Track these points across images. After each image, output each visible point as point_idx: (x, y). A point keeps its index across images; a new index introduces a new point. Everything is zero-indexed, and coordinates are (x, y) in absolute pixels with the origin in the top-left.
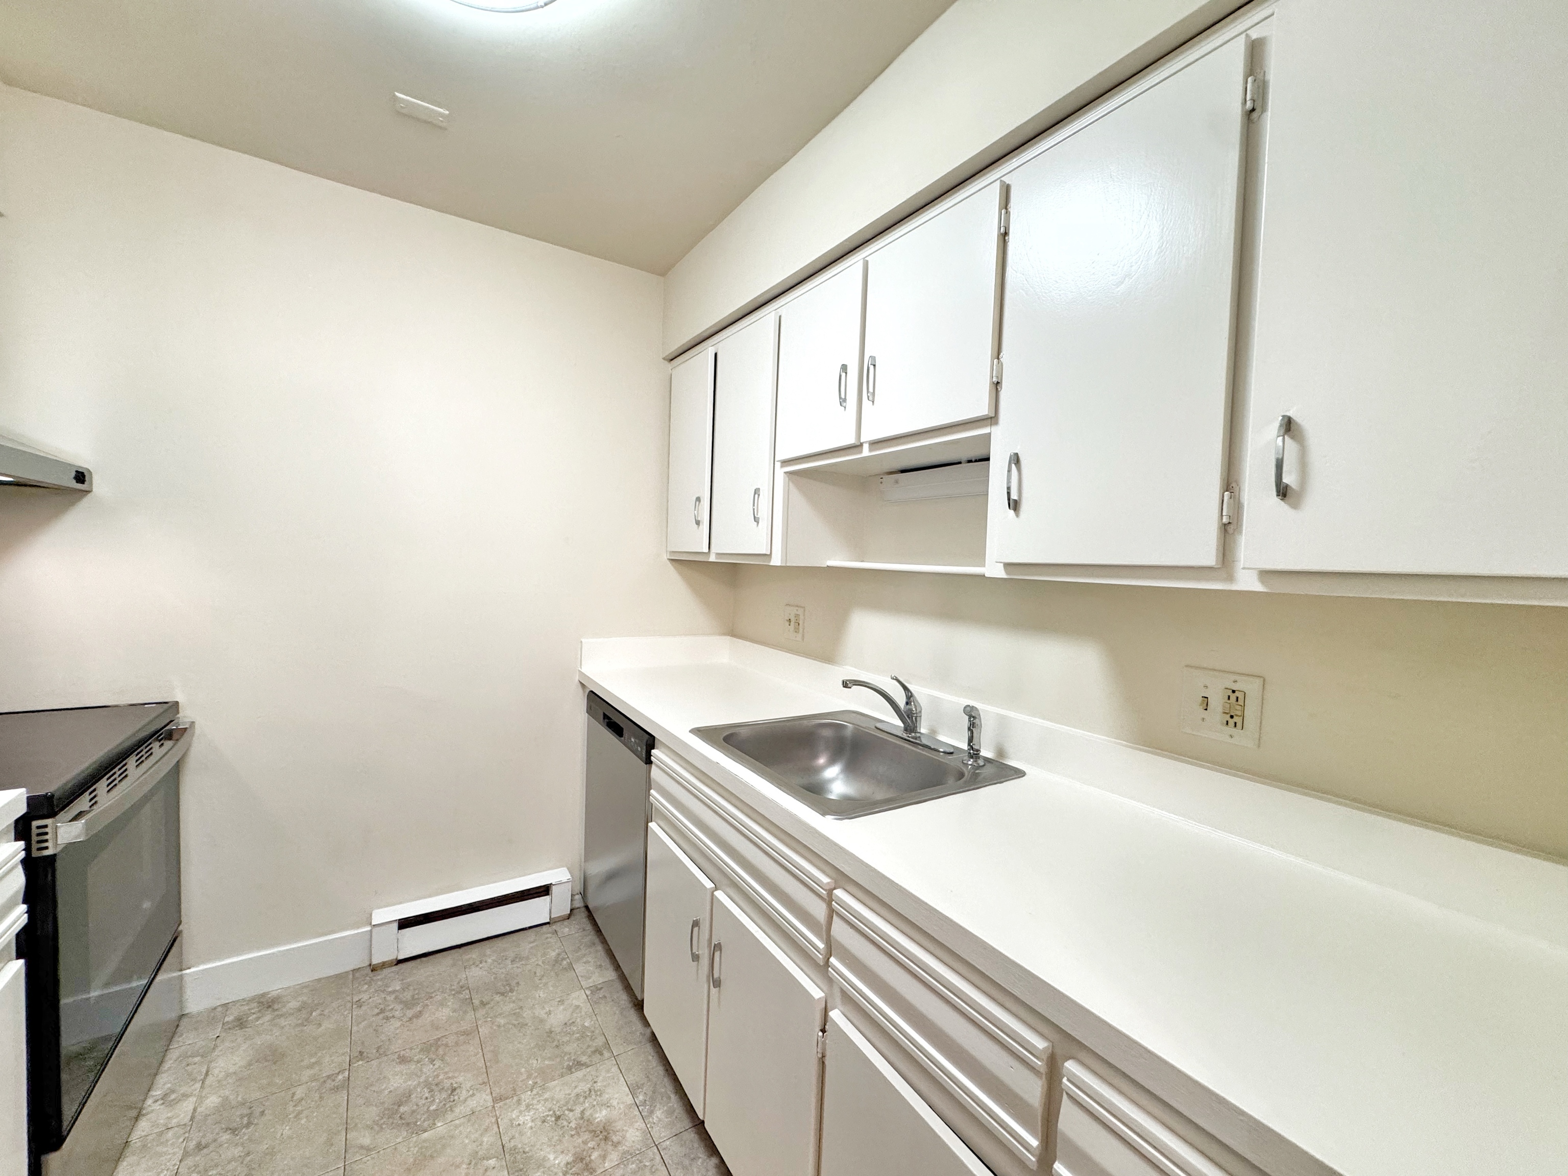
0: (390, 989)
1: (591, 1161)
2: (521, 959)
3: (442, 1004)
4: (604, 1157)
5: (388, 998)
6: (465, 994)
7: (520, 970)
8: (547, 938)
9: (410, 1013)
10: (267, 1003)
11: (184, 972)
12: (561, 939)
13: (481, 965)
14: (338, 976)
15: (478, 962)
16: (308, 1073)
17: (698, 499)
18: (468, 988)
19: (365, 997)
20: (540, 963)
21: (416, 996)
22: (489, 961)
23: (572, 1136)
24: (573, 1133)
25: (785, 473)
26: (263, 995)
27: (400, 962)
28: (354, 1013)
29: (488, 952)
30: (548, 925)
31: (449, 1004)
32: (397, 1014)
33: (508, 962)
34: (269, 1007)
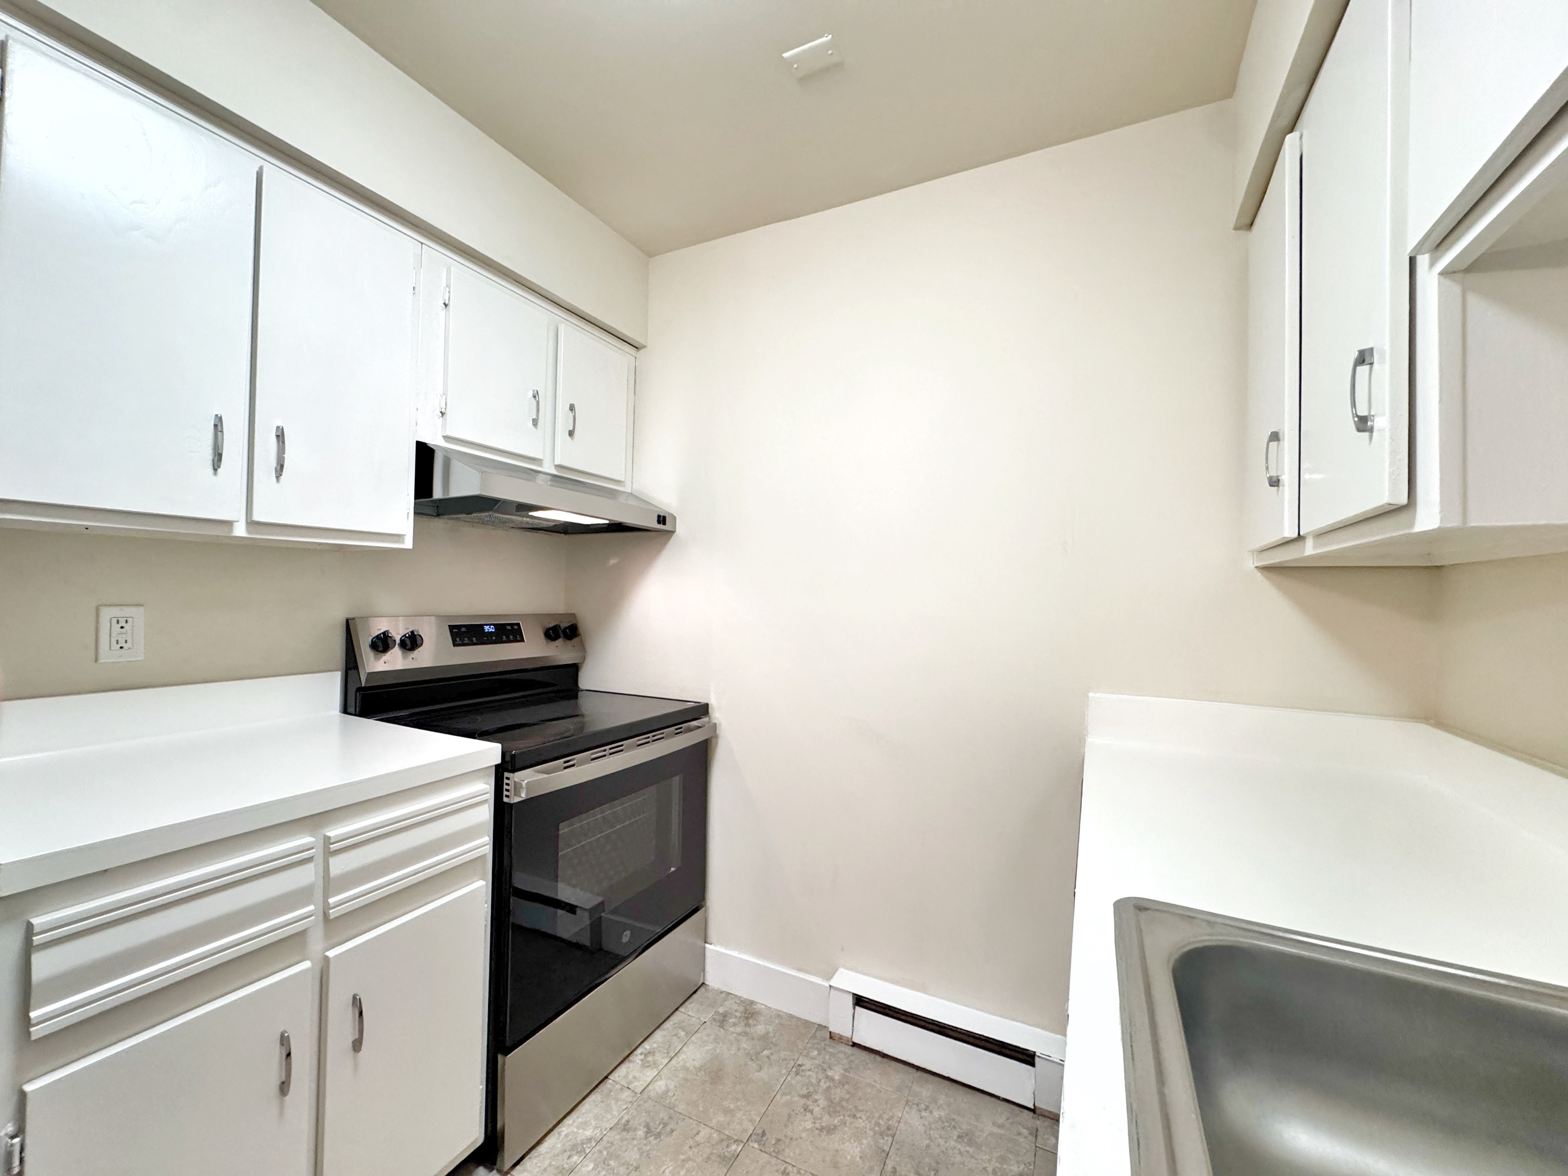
0: (830, 1073)
2: (971, 1142)
3: (858, 1135)
5: (822, 1084)
6: (885, 1143)
7: (958, 1159)
8: (1019, 1134)
9: (826, 1120)
10: (750, 1012)
12: (1040, 1152)
13: (924, 1114)
14: (807, 1024)
15: (923, 1106)
16: (721, 1118)
17: (1275, 437)
18: (893, 1136)
19: (808, 1064)
20: (990, 1169)
21: (844, 1103)
22: (936, 1114)
25: (1443, 274)
26: (752, 1003)
27: (854, 1045)
28: (789, 1078)
29: (942, 1100)
30: (1031, 1114)
31: (865, 1142)
32: (816, 1110)
33: (955, 1134)
34: (747, 1018)
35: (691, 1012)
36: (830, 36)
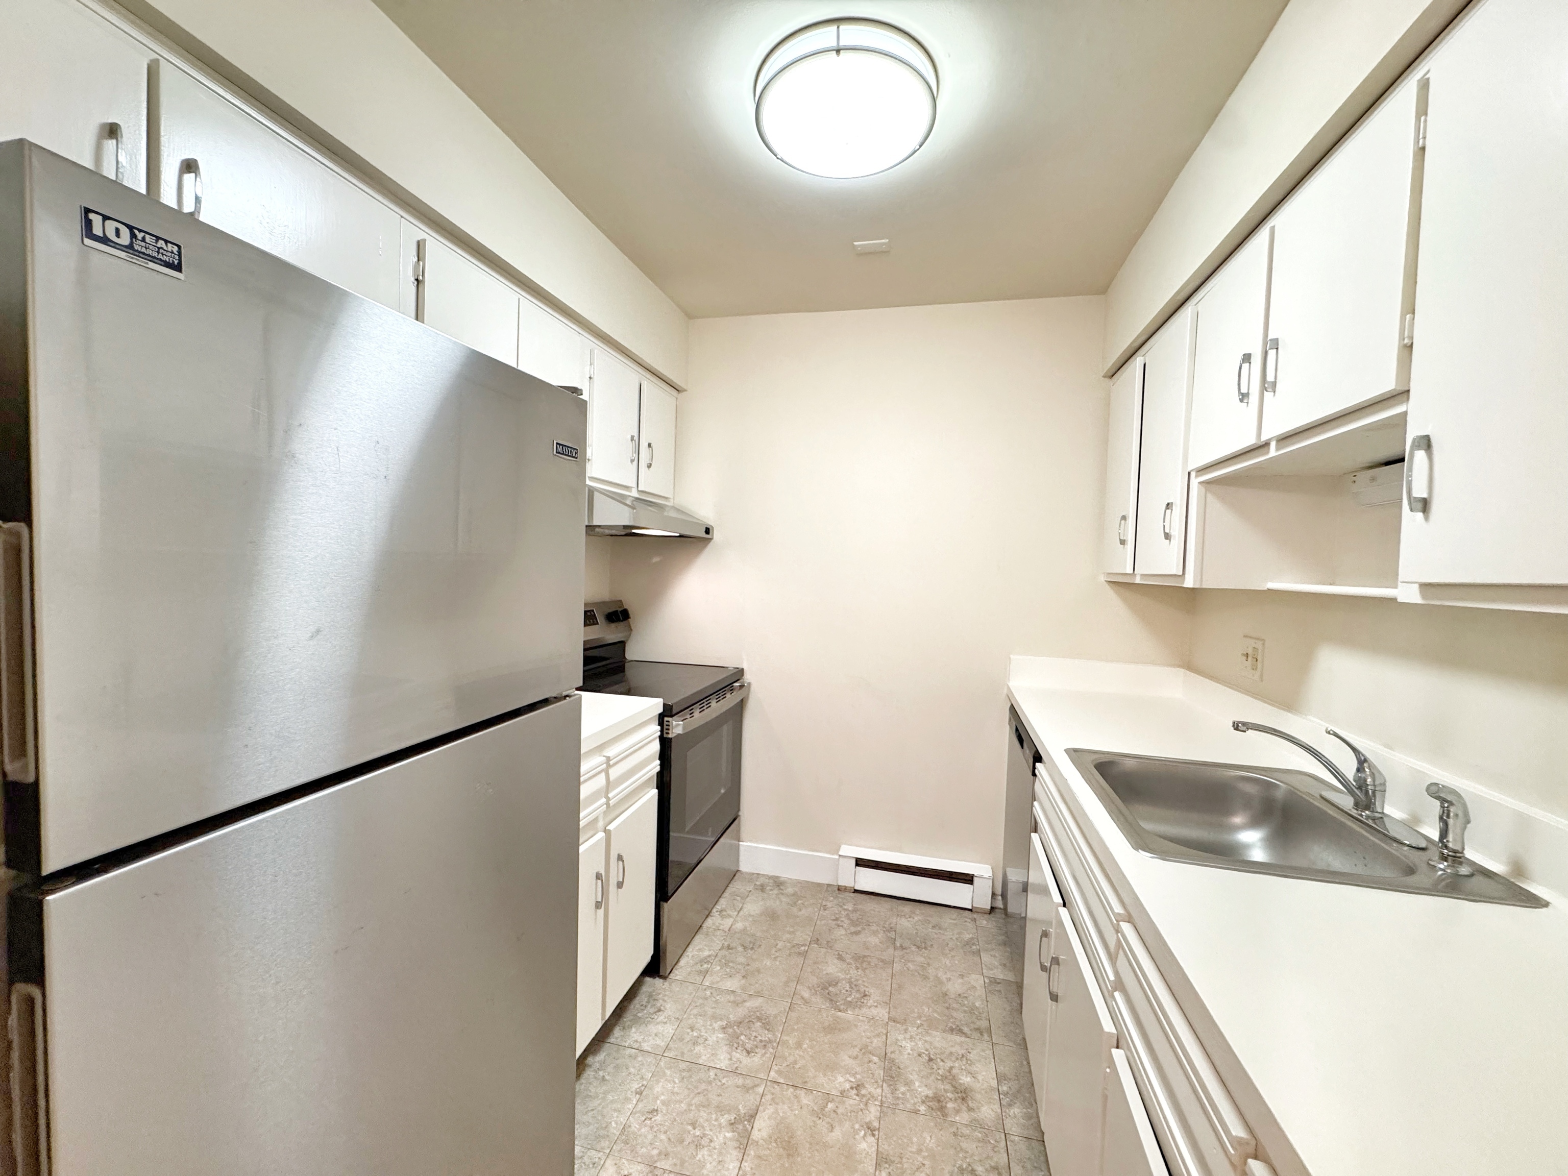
0: (845, 907)
1: (946, 1107)
2: (940, 928)
3: (875, 933)
4: (958, 1112)
5: (843, 913)
6: (892, 935)
7: (935, 936)
8: (966, 921)
9: (853, 929)
10: (778, 883)
11: (741, 843)
12: (979, 928)
13: (909, 919)
14: (819, 885)
15: (907, 916)
16: (788, 936)
17: (1124, 518)
18: (895, 931)
19: (829, 905)
20: (954, 938)
21: (860, 920)
22: (916, 918)
23: (937, 1079)
24: (939, 1078)
25: (1200, 483)
26: (777, 877)
27: (856, 891)
28: (821, 912)
29: (918, 911)
30: (970, 912)
31: (879, 936)
32: (845, 925)
33: (930, 926)
34: (778, 886)
35: (736, 886)
36: (887, 240)
